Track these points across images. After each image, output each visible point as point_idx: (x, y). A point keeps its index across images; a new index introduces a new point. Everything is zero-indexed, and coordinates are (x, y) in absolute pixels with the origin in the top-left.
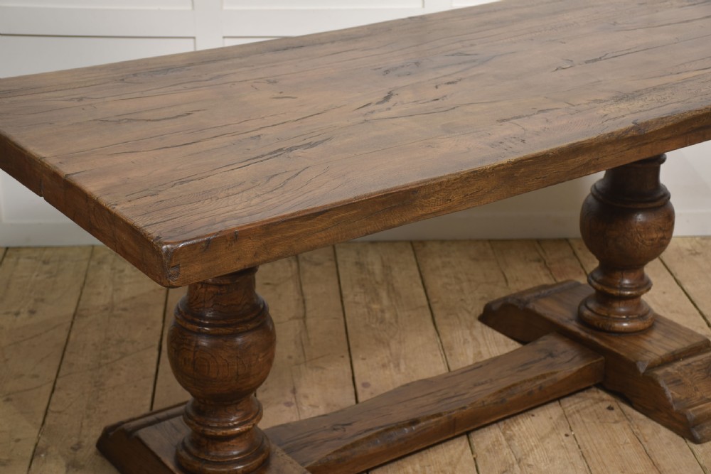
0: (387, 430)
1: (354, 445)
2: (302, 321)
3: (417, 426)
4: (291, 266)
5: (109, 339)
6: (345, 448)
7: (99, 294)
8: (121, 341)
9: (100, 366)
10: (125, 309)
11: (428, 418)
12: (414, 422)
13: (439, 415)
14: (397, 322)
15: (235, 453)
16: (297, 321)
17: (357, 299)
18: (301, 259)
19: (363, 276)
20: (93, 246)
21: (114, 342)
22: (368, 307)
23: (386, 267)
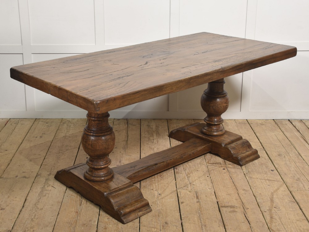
0: (148, 167)
1: (138, 172)
2: (126, 142)
4: (125, 126)
5: (63, 145)
6: (136, 172)
7: (62, 132)
8: (67, 146)
9: (59, 153)
10: (70, 137)
11: (160, 163)
12: (156, 164)
13: (164, 162)
14: (158, 143)
15: (102, 174)
16: (124, 142)
17: (145, 136)
18: (129, 123)
19: (149, 129)
20: (62, 119)
21: (65, 146)
22: (148, 138)
23: (157, 127)
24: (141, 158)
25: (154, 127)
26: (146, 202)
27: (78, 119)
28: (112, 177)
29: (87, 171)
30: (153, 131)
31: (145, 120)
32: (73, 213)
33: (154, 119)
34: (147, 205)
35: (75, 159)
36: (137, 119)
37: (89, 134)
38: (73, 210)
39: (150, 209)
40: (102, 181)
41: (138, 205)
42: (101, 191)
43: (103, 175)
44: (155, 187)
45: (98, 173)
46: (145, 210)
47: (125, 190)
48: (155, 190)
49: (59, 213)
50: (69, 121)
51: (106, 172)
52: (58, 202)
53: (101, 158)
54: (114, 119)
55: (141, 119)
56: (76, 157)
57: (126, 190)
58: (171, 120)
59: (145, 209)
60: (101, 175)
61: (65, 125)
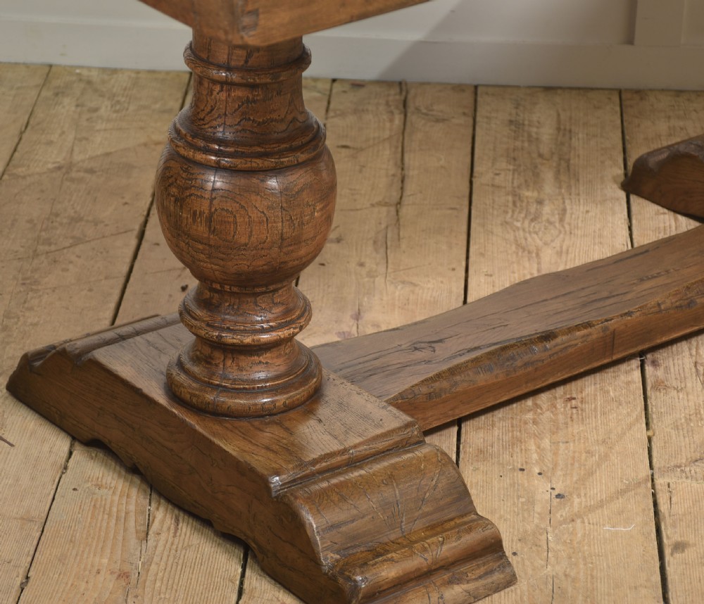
0: (504, 349)
1: (453, 371)
2: (393, 209)
3: (553, 343)
4: (391, 121)
5: (57, 215)
6: (439, 376)
7: (50, 143)
8: (76, 220)
9: (36, 254)
10: (91, 171)
11: (570, 330)
12: (548, 336)
13: (588, 325)
14: (561, 220)
15: (262, 375)
16: (384, 209)
17: (498, 180)
18: (411, 109)
19: (518, 144)
20: (51, 66)
21: (65, 221)
22: (514, 194)
23: (564, 132)
24: (469, 300)
25: (546, 133)
26: (488, 532)
27: (138, 72)
28: (316, 396)
29: (185, 359)
30: (540, 156)
31: (502, 89)
32: (101, 578)
33: (548, 89)
34: (493, 547)
35: (116, 293)
36: (459, 88)
37: (200, 157)
38: (105, 561)
39: (508, 570)
40: (263, 416)
41: (445, 548)
42: (254, 464)
43: (266, 380)
44: (535, 456)
45: (241, 369)
46: (480, 577)
47: (377, 467)
48: (537, 470)
49: (27, 578)
50: (89, 82)
51: (282, 369)
52: (26, 519)
53: (258, 290)
54: (334, 81)
55: (476, 87)
56: (122, 280)
57: (385, 464)
58: (640, 93)
59: (482, 570)
60: (254, 381)
61: (68, 105)
